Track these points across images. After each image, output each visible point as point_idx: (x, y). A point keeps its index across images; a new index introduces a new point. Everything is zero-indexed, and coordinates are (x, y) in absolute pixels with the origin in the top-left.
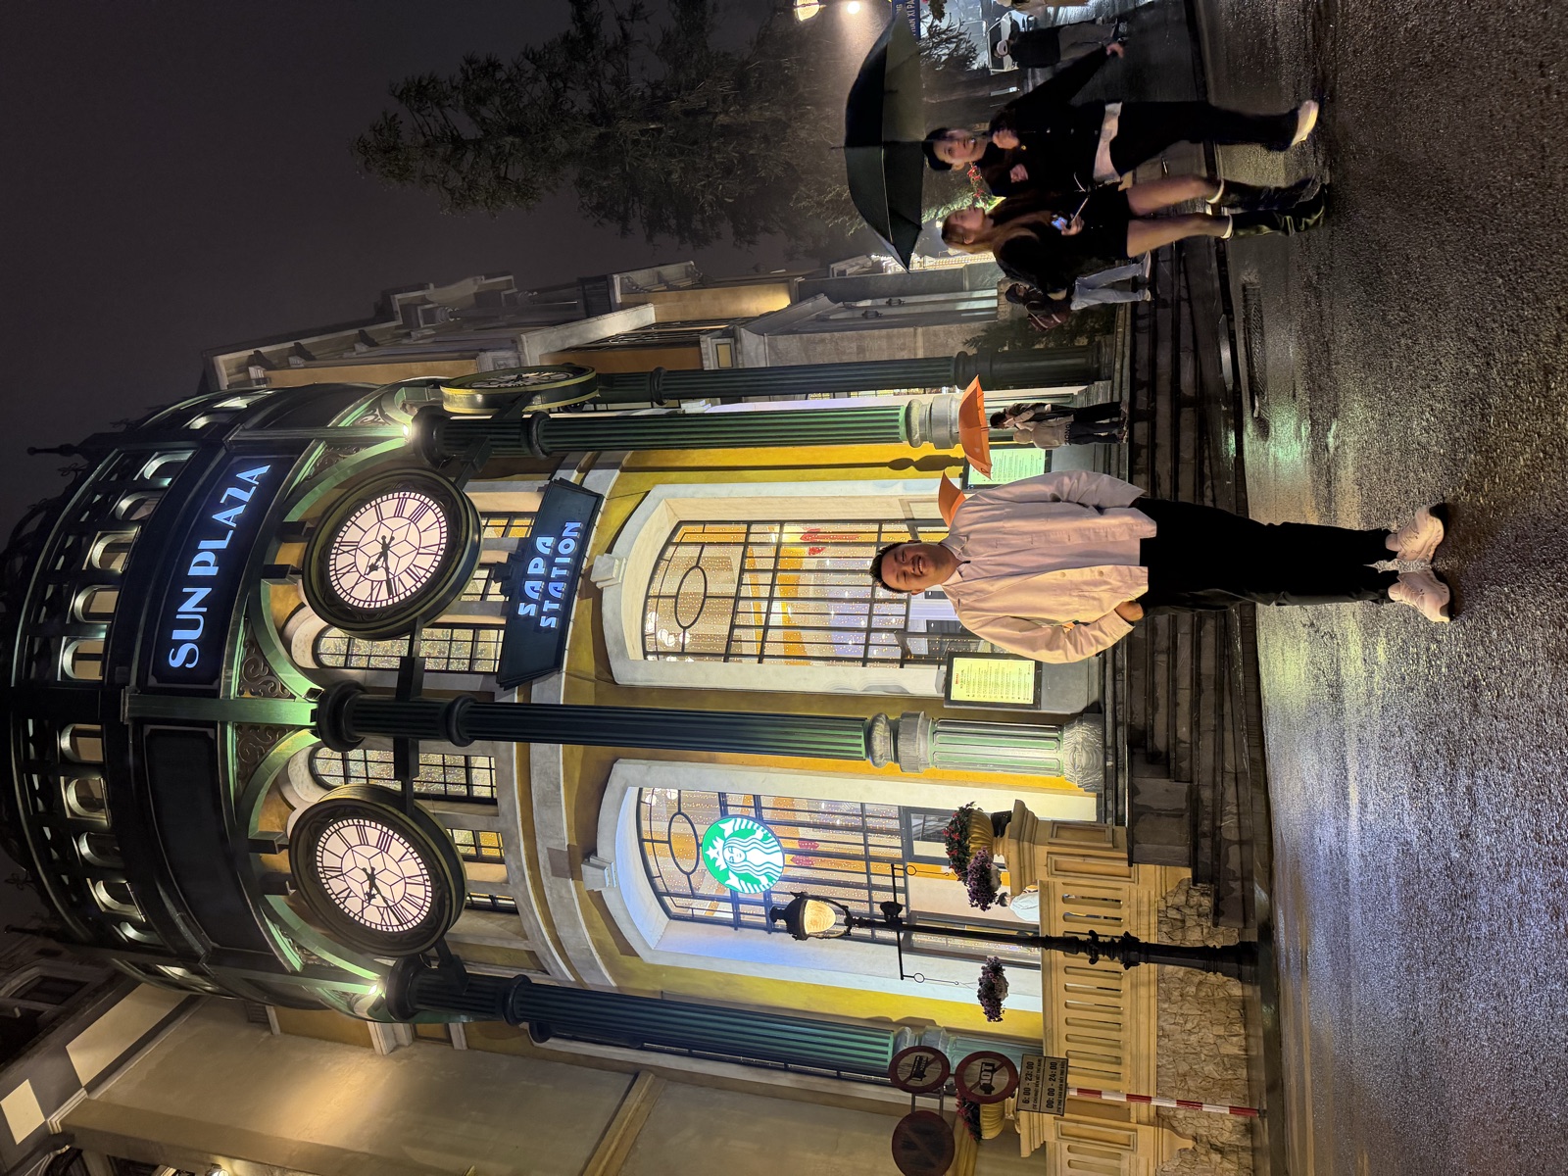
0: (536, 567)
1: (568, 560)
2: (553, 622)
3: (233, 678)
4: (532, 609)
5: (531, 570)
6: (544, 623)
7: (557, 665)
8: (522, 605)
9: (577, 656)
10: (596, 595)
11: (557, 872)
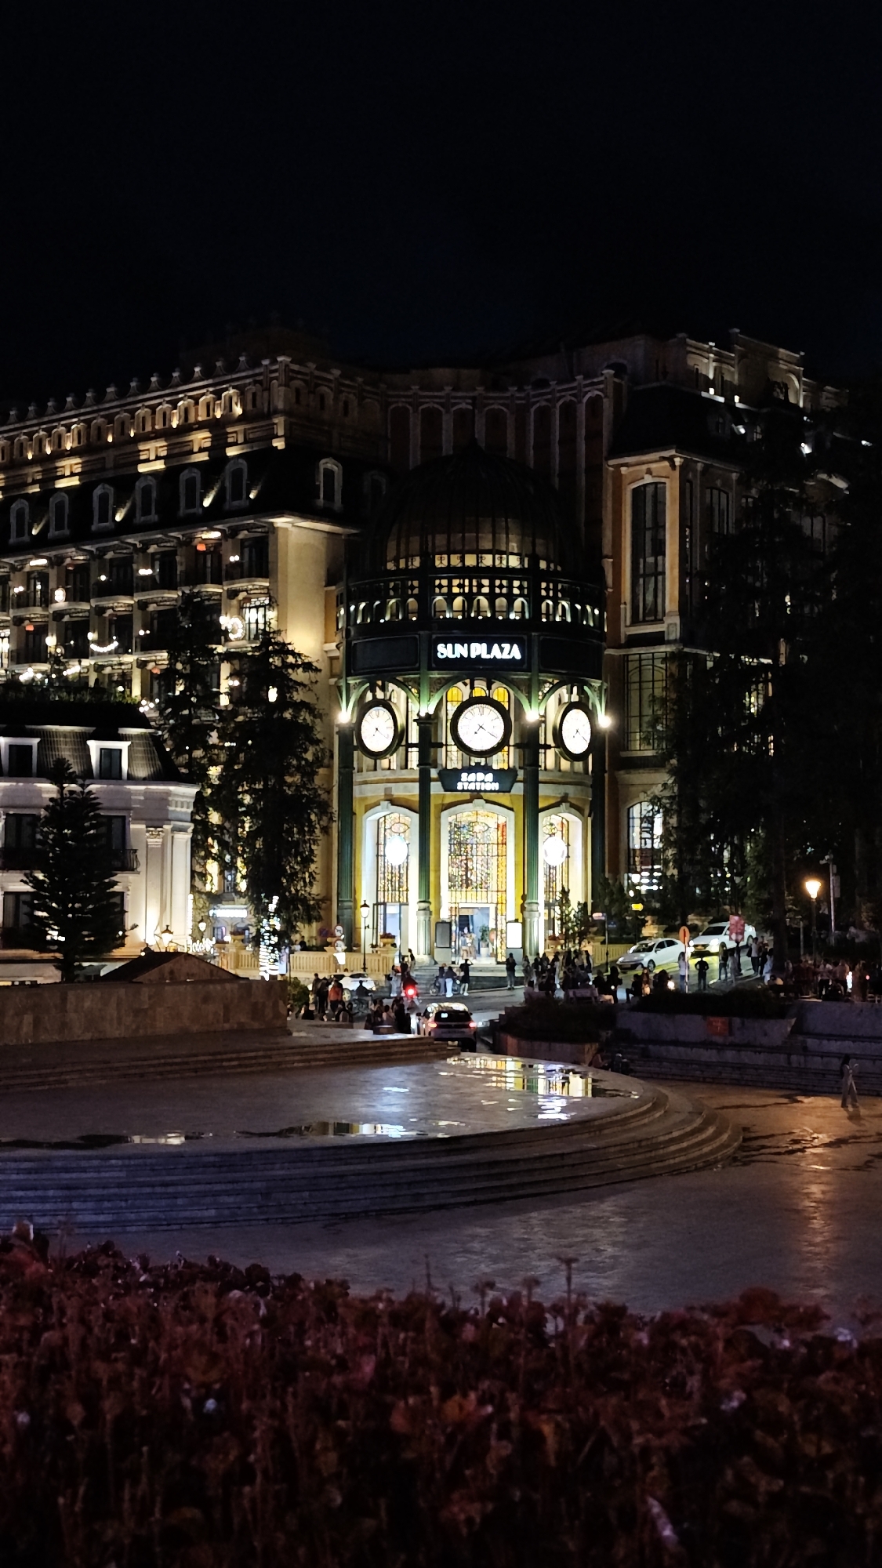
3: (435, 675)
7: (446, 791)
9: (450, 797)
10: (470, 801)
11: (386, 789)
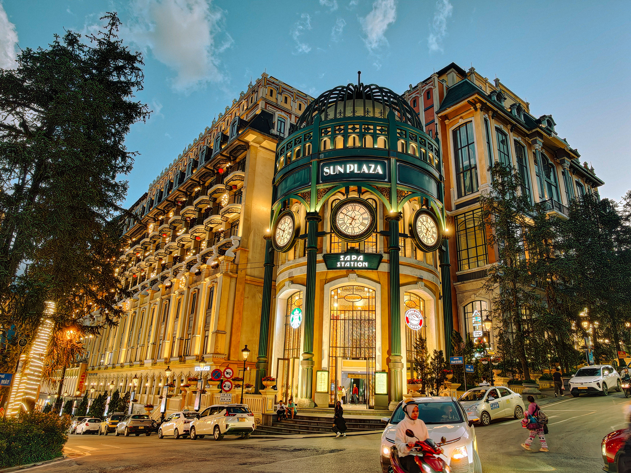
0: (354, 257)
1: (356, 266)
2: (339, 266)
3: (321, 187)
4: (342, 259)
5: (353, 256)
6: (338, 263)
7: (328, 269)
8: (343, 256)
9: (332, 274)
10: (346, 276)
11: (289, 273)
